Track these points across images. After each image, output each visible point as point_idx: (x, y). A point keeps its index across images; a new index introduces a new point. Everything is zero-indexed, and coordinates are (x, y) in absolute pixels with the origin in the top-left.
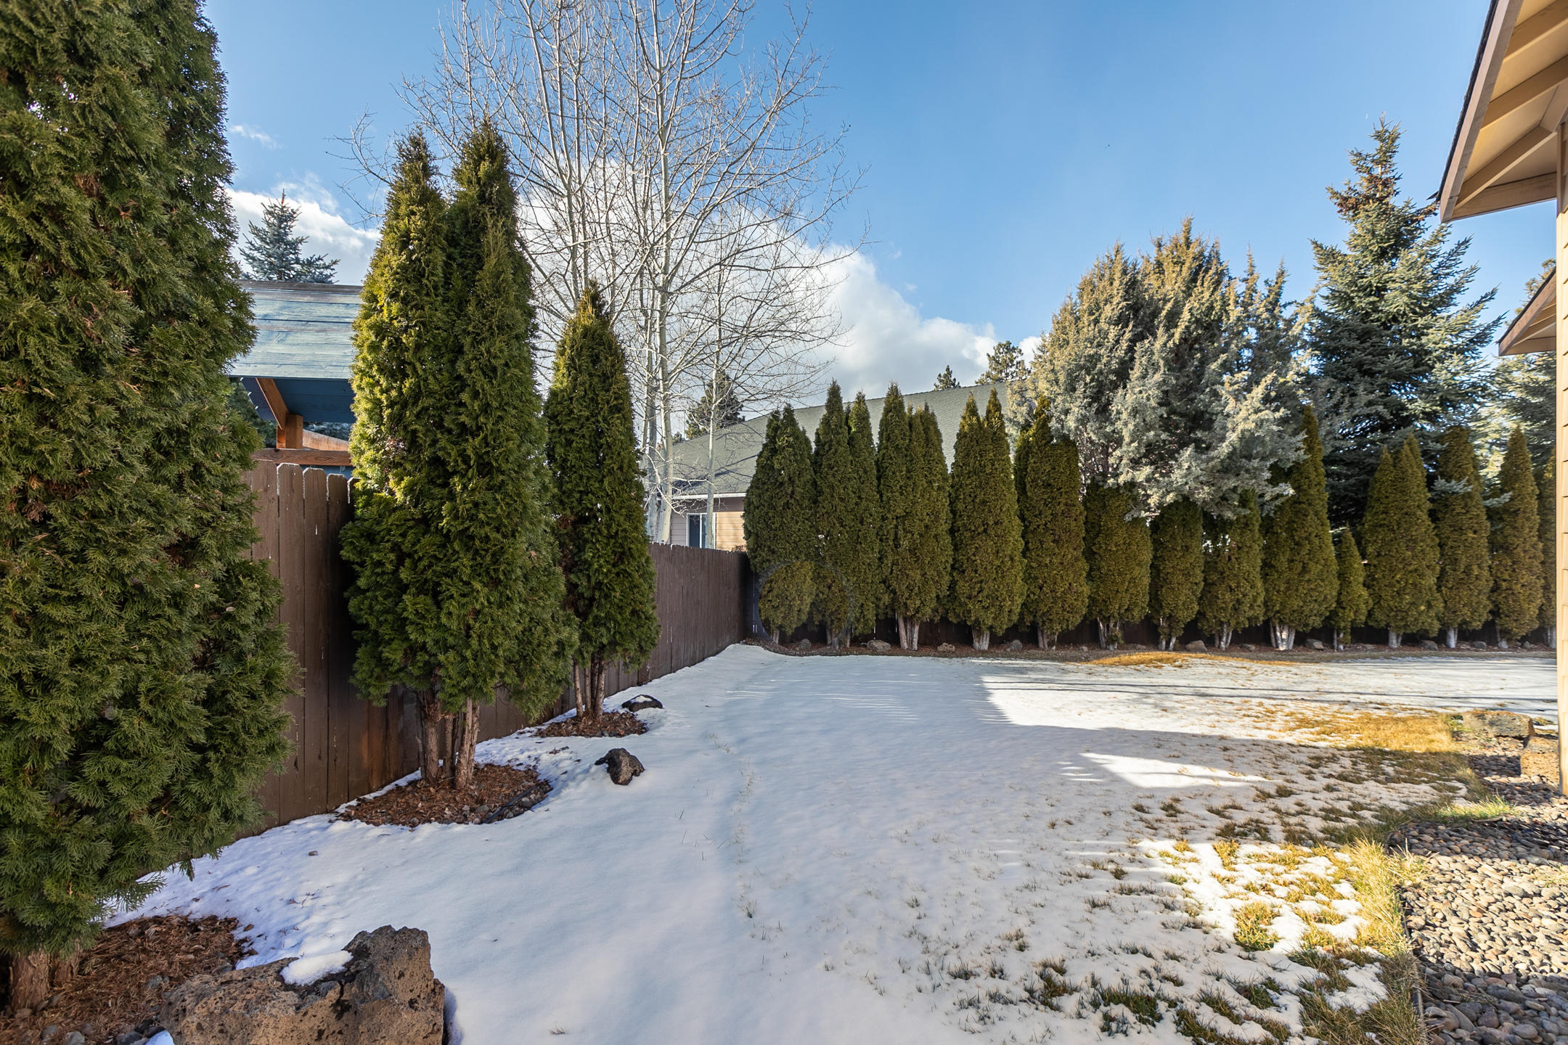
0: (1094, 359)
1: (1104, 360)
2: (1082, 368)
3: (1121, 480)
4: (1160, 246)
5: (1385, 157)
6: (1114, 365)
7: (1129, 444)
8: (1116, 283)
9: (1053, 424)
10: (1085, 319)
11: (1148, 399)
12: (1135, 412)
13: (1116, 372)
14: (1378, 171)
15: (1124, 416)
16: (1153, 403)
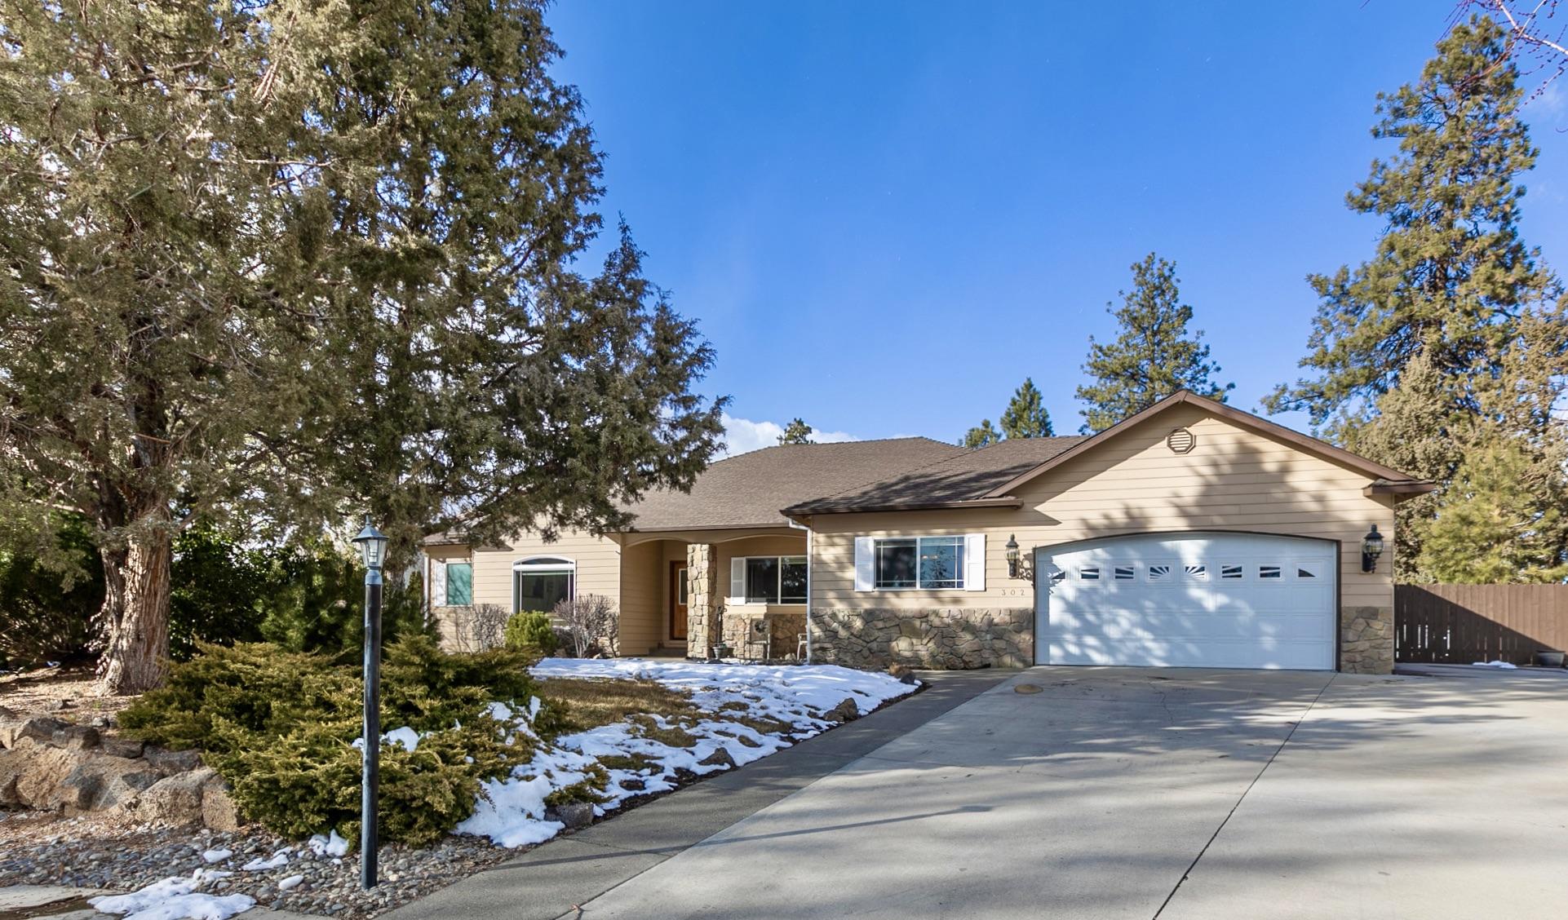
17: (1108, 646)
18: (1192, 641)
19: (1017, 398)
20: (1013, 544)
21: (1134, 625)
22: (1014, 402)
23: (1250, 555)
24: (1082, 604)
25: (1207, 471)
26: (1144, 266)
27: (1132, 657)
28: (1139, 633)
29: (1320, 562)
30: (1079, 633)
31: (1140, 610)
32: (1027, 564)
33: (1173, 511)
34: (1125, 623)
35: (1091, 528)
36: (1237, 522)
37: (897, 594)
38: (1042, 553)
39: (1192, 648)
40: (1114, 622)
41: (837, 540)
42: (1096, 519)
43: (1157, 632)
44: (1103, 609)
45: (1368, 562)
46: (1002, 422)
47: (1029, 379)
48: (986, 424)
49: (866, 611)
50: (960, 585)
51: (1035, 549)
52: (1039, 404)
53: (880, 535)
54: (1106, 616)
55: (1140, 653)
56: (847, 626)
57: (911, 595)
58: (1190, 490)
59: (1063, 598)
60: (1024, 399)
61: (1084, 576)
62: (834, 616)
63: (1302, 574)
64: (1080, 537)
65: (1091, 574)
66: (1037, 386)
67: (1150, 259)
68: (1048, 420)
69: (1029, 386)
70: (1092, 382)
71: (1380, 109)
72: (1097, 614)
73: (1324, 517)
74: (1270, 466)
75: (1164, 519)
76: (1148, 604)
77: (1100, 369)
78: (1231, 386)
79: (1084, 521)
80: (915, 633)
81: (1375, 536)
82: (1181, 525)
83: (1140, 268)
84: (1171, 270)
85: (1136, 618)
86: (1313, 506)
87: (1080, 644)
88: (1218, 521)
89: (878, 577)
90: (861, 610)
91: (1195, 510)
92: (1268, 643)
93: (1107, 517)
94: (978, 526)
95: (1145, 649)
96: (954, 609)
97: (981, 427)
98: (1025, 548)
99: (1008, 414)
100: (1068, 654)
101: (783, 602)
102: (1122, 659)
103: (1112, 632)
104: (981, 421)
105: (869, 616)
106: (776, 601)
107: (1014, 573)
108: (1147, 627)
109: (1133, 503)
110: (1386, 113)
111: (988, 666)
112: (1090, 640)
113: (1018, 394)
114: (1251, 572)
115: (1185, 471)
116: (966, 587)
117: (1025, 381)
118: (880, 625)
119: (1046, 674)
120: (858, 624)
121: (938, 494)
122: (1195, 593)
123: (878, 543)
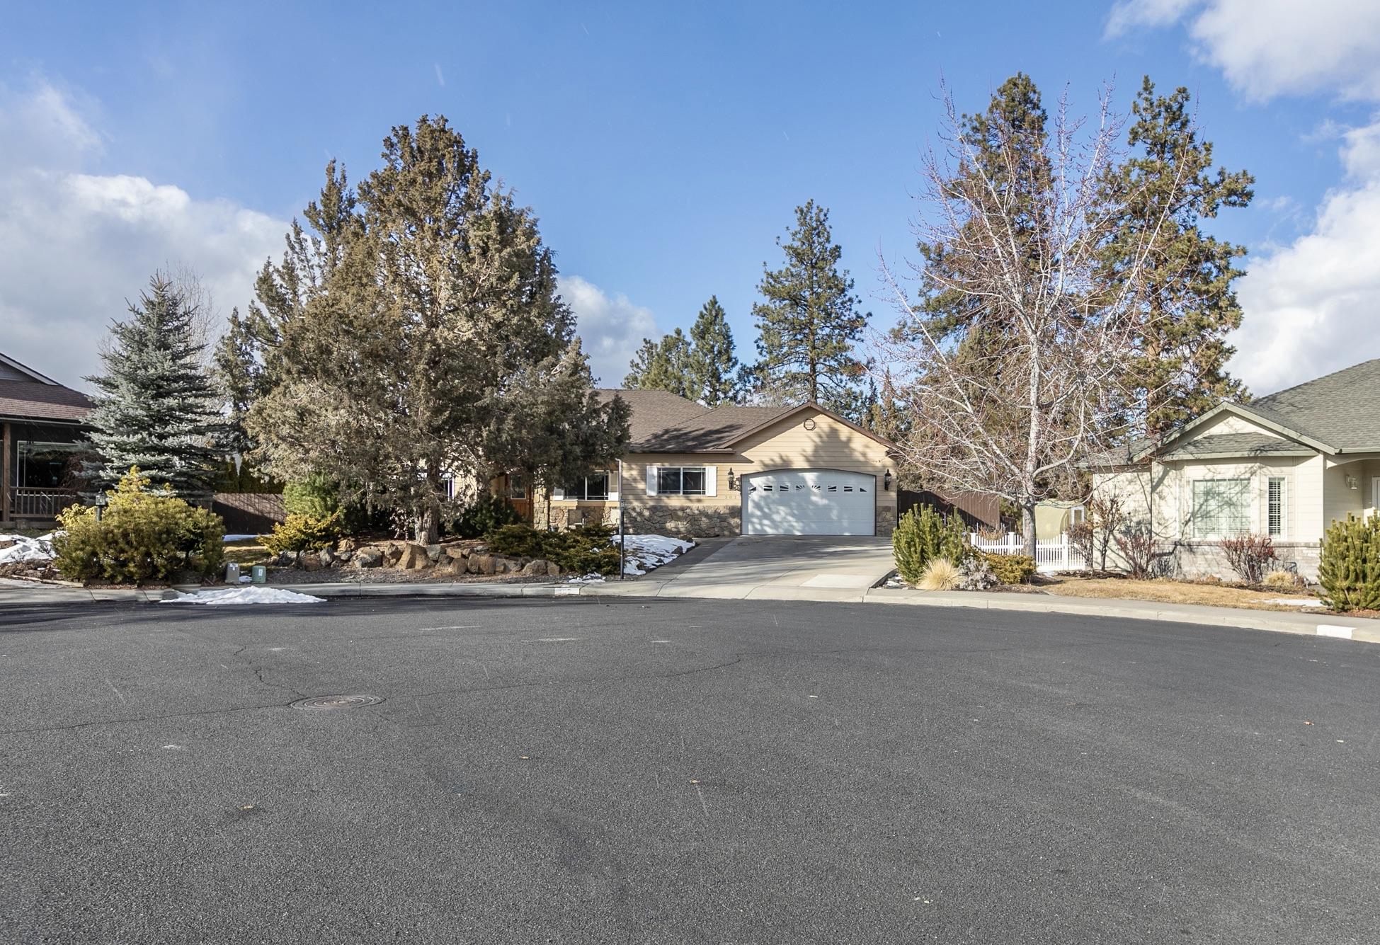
17: (775, 525)
18: (814, 522)
19: (705, 312)
20: (731, 473)
21: (787, 514)
22: (702, 316)
23: (840, 481)
24: (762, 503)
25: (817, 439)
26: (805, 210)
27: (786, 530)
28: (790, 518)
29: (868, 485)
30: (760, 518)
31: (790, 507)
32: (737, 483)
33: (802, 458)
34: (783, 514)
35: (766, 465)
36: (831, 465)
37: (668, 497)
38: (744, 477)
39: (813, 526)
40: (778, 513)
41: (634, 466)
42: (768, 461)
43: (798, 518)
44: (772, 506)
45: (887, 486)
46: (692, 332)
47: (714, 297)
48: (678, 332)
49: (653, 506)
50: (704, 493)
51: (741, 475)
52: (722, 319)
53: (659, 465)
54: (774, 510)
55: (791, 528)
56: (640, 514)
57: (676, 498)
58: (809, 449)
59: (753, 501)
60: (711, 314)
61: (765, 490)
62: (634, 509)
63: (862, 490)
64: (761, 470)
65: (768, 489)
66: (721, 303)
67: (810, 205)
68: (730, 334)
69: (714, 302)
70: (764, 300)
71: (964, 125)
72: (770, 509)
73: (866, 463)
74: (843, 437)
75: (799, 463)
76: (793, 504)
77: (771, 292)
78: (870, 314)
79: (762, 461)
80: (679, 519)
81: (888, 475)
82: (806, 466)
83: (802, 211)
84: (825, 215)
85: (788, 511)
86: (862, 459)
87: (761, 524)
88: (822, 464)
89: (659, 488)
90: (648, 506)
91: (812, 458)
92: (845, 523)
93: (772, 460)
94: (712, 462)
95: (792, 526)
96: (700, 505)
97: (675, 335)
98: (737, 475)
99: (698, 327)
100: (755, 529)
101: (588, 499)
102: (781, 532)
103: (776, 517)
104: (675, 328)
105: (653, 509)
106: (584, 498)
107: (731, 487)
108: (794, 515)
109: (783, 454)
110: (968, 129)
111: (718, 536)
112: (766, 522)
113: (706, 309)
114: (840, 489)
115: (808, 440)
116: (707, 494)
117: (711, 298)
118: (661, 514)
119: (746, 538)
120: (647, 513)
121: (690, 443)
122: (814, 498)
123: (659, 469)
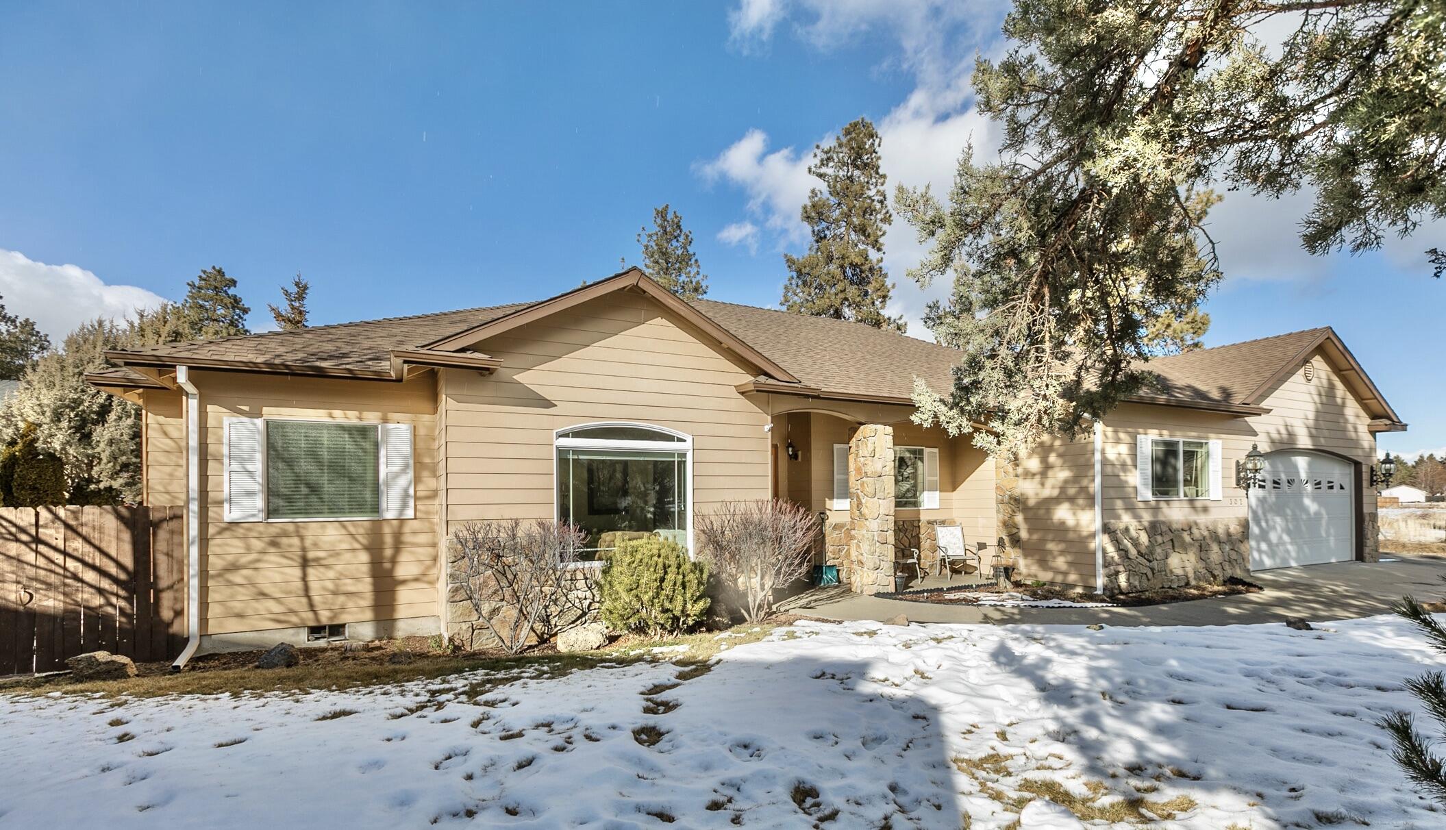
0: (77, 402)
1: (86, 404)
2: (68, 406)
3: (102, 486)
4: (142, 316)
5: (301, 297)
6: (95, 408)
7: (106, 464)
8: (98, 349)
9: (39, 445)
10: (71, 369)
11: (122, 435)
12: (111, 442)
13: (97, 413)
14: (297, 304)
15: (102, 445)
16: (126, 438)
17: (1272, 551)
18: (1306, 543)
23: (1324, 471)
24: (1260, 512)
25: (1317, 399)
27: (1282, 559)
29: (1346, 479)
30: (1258, 540)
31: (1285, 517)
34: (1279, 529)
35: (1272, 441)
37: (1168, 503)
39: (1306, 550)
40: (1274, 528)
41: (1122, 436)
42: (1274, 433)
49: (1150, 524)
50: (1207, 493)
53: (1153, 434)
54: (1271, 523)
56: (1135, 542)
57: (1177, 504)
58: (1311, 414)
59: (1251, 506)
63: (1341, 487)
64: (1268, 450)
65: (1263, 484)
74: (1339, 398)
76: (1288, 511)
79: (1269, 434)
80: (1183, 548)
81: (1389, 461)
86: (1353, 435)
87: (1259, 550)
89: (1154, 483)
90: (1145, 523)
91: (1314, 432)
92: (1332, 542)
93: (1279, 432)
94: (1216, 432)
98: (1244, 458)
105: (1151, 531)
114: (1325, 485)
115: (1309, 398)
116: (1211, 495)
118: (1160, 540)
120: (1144, 540)
122: (1306, 501)
123: (1153, 443)
